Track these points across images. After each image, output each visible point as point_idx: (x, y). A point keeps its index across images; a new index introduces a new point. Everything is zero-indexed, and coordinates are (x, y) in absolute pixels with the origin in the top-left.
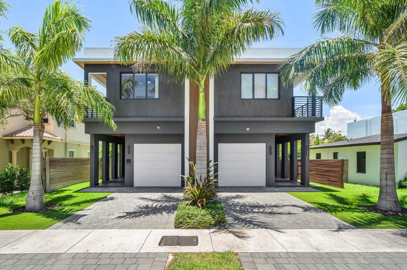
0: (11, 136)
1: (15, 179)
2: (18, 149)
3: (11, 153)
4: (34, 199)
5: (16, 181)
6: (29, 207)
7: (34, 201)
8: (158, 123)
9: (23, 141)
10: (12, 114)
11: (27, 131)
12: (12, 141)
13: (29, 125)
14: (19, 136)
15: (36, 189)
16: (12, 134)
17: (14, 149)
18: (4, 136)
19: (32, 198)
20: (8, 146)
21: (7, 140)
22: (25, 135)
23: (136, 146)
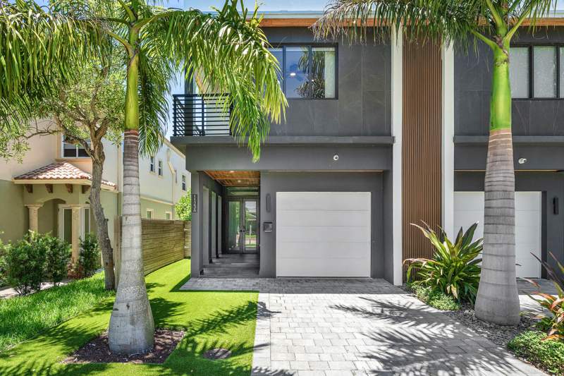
0: (29, 178)
1: (44, 260)
2: (41, 203)
3: (27, 210)
4: (133, 323)
5: (46, 264)
6: (121, 342)
7: (130, 327)
8: (336, 148)
9: (50, 188)
10: (41, 128)
11: (57, 170)
12: (30, 188)
13: (57, 160)
14: (45, 178)
15: (135, 295)
16: (30, 175)
17: (34, 203)
18: (15, 179)
19: (128, 319)
20: (23, 196)
21: (22, 186)
22: (55, 177)
23: (280, 196)
